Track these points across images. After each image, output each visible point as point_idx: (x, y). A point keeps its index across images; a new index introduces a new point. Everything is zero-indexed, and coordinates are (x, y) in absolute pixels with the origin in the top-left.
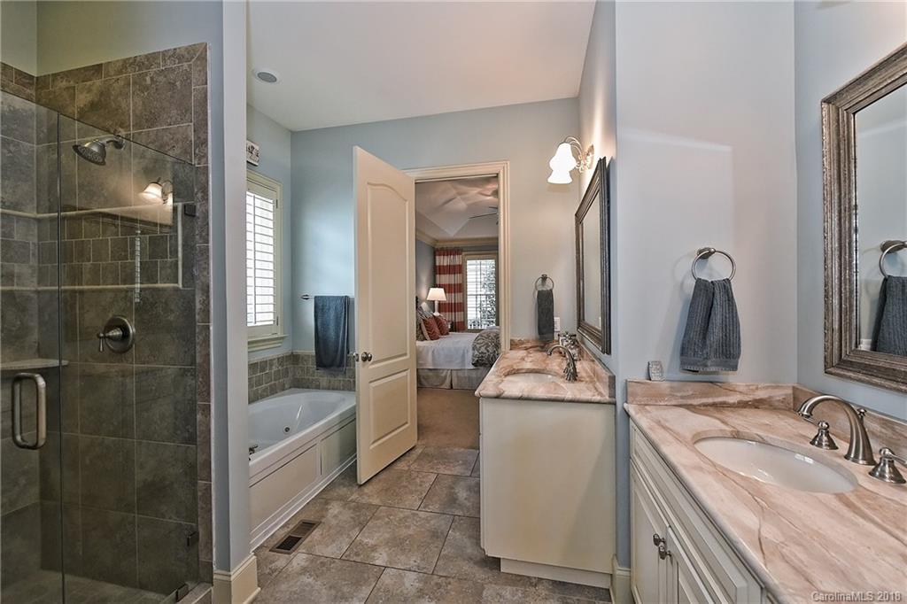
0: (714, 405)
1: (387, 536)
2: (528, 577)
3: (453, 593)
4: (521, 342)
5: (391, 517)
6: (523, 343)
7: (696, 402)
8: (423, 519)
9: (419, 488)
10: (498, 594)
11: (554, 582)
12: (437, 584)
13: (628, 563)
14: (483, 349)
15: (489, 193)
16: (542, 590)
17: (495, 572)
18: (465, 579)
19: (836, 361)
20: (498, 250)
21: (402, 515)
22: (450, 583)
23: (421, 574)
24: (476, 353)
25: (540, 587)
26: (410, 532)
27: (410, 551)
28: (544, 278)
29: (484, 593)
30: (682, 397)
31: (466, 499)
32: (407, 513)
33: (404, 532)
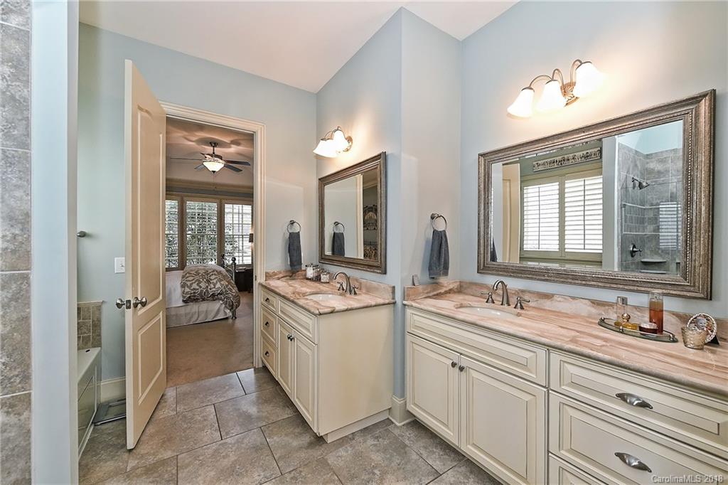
0: (437, 295)
1: (213, 473)
2: (346, 437)
3: (309, 476)
4: (275, 274)
5: (201, 458)
6: (276, 275)
7: (431, 294)
8: (235, 444)
9: (205, 423)
10: (337, 457)
11: (361, 430)
12: (292, 478)
13: (403, 395)
14: (195, 286)
15: (194, 139)
16: (359, 439)
17: (324, 446)
18: (310, 462)
19: (482, 267)
20: (253, 197)
21: (210, 451)
22: (301, 472)
23: (273, 480)
24: (187, 290)
25: (356, 438)
26: (233, 458)
27: (247, 471)
28: (292, 223)
29: (329, 462)
30: (427, 293)
31: (258, 412)
32: (214, 446)
33: (226, 463)
